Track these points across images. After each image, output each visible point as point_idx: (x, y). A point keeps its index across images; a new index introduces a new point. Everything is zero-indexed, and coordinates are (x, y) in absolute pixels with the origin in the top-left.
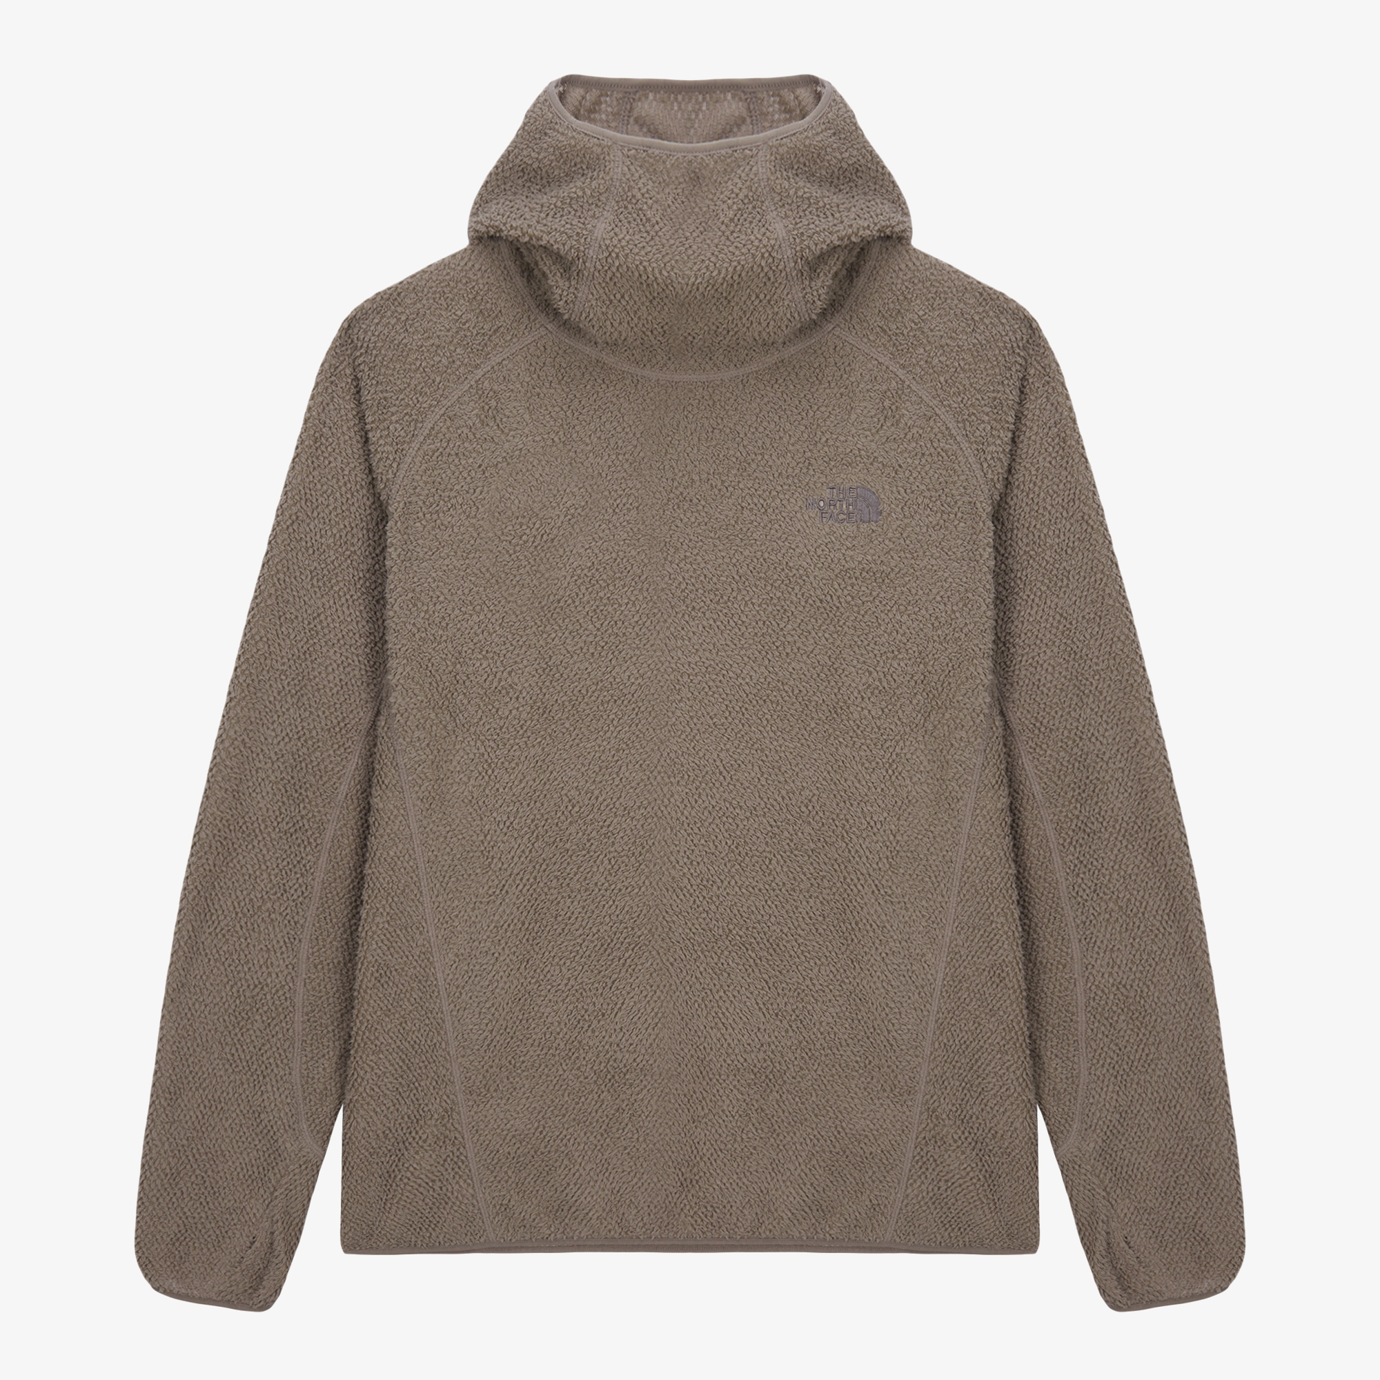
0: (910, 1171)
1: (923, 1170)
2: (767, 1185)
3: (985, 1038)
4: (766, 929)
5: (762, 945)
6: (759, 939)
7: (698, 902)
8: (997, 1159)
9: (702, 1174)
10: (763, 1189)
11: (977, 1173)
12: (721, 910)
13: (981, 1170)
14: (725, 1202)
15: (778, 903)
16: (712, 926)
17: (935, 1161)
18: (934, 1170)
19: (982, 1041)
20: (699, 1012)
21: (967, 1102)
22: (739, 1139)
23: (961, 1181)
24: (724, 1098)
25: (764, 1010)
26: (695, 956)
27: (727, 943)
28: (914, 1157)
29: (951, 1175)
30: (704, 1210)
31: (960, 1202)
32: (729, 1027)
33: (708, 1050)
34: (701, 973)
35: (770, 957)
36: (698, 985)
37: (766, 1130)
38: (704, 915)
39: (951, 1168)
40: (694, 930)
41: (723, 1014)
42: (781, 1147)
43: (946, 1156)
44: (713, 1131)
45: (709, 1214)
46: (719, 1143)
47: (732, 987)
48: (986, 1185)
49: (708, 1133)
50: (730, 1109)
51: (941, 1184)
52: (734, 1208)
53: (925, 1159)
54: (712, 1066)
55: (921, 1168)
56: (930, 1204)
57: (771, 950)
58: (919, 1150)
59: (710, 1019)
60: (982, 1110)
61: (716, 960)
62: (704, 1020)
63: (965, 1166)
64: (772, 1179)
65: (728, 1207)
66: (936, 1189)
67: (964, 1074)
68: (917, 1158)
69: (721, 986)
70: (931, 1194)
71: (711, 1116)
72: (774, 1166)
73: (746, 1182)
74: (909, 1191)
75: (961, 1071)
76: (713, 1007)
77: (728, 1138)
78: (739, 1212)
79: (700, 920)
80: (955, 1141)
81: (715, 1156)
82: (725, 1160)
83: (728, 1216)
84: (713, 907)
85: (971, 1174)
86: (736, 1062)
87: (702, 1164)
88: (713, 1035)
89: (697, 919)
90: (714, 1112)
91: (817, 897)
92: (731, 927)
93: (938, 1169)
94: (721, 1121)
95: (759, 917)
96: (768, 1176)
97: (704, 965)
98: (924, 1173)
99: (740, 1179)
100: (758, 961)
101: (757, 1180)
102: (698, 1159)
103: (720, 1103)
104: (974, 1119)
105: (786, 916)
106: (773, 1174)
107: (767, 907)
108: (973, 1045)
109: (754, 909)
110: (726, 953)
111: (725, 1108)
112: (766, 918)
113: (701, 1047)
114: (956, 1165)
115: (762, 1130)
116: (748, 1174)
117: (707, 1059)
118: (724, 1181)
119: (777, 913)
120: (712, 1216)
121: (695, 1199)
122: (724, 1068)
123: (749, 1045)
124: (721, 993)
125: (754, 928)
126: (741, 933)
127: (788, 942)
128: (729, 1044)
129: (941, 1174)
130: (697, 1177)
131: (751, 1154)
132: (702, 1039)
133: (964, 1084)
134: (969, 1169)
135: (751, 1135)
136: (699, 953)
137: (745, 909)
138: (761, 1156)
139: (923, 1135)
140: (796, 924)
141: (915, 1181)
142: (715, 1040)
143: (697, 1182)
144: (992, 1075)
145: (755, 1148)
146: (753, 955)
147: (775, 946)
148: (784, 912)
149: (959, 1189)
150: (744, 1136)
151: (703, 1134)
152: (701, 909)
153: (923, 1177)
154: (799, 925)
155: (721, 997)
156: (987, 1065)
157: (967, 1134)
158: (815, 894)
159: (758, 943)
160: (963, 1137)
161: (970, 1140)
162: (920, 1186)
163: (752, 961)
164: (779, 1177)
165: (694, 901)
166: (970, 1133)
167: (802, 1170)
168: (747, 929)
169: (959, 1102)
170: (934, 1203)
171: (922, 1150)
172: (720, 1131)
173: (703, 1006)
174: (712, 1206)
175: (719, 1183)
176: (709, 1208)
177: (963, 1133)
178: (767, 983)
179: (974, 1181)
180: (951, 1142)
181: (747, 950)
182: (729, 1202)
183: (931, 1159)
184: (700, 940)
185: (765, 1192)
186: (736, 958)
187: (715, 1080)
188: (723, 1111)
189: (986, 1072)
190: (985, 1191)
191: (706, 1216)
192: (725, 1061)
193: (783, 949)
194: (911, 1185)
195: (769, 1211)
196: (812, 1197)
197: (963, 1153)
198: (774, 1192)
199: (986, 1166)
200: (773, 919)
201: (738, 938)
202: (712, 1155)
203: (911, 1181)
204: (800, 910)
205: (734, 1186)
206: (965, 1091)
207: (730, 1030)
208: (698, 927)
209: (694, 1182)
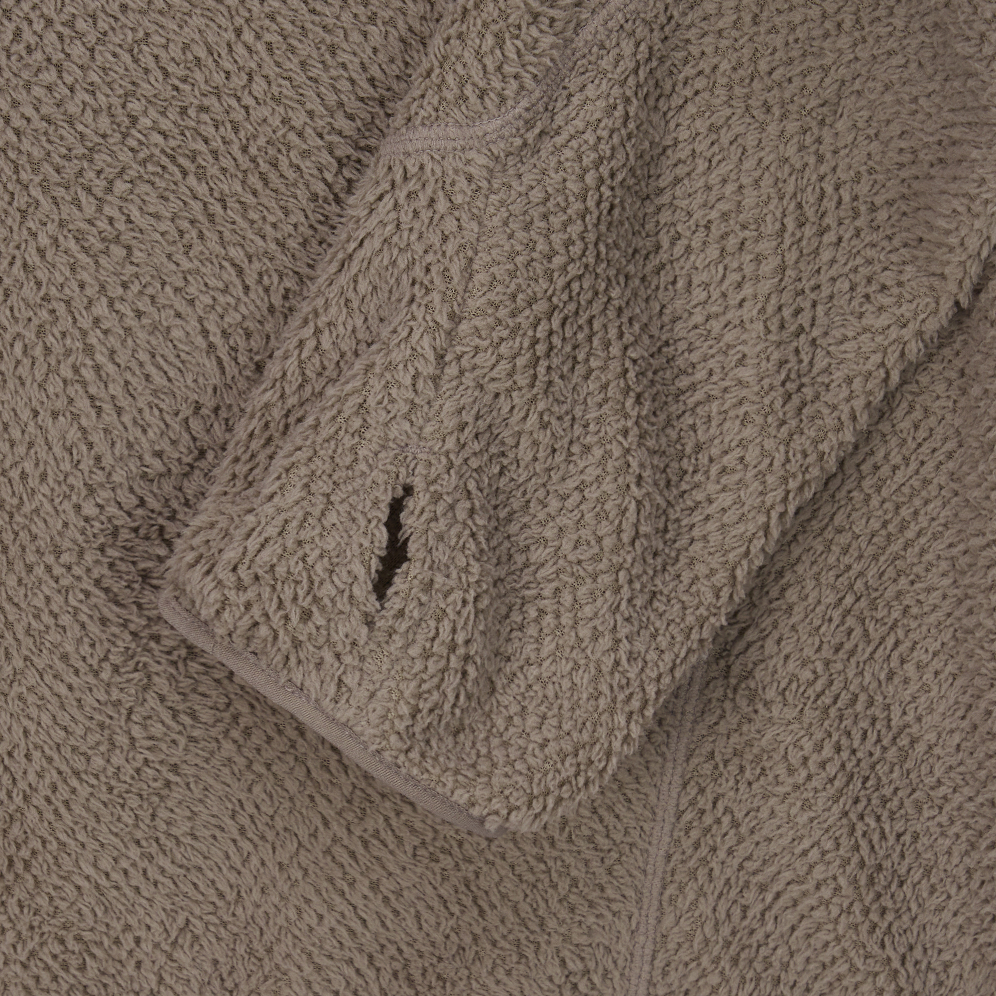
0: (669, 857)
1: (704, 851)
2: (232, 877)
3: (940, 456)
4: (239, 115)
5: (227, 162)
6: (217, 144)
7: (28, 36)
8: (899, 826)
9: (36, 844)
10: (223, 887)
11: (834, 869)
12: (103, 57)
13: (846, 862)
14: (118, 926)
15: (275, 38)
16: (73, 108)
17: (735, 824)
18: (730, 852)
19: (930, 465)
20: (23, 371)
21: (852, 653)
22: (122, 740)
23: (795, 891)
24: (66, 619)
25: (223, 352)
26: (21, 201)
27: (125, 156)
28: (679, 815)
29: (773, 869)
30: (57, 949)
31: (799, 959)
32: (107, 407)
33: (33, 482)
34: (41, 252)
35: (250, 199)
36: (29, 291)
37: (206, 716)
38: (49, 76)
39: (774, 847)
40: (17, 122)
41: (97, 368)
42: (258, 768)
43: (764, 814)
44: (46, 719)
45: (74, 962)
46: (67, 752)
47: (135, 288)
48: (857, 908)
49: (32, 728)
50: (85, 649)
51: (750, 896)
52: (147, 947)
53: (708, 820)
54: (38, 528)
55: (697, 846)
56: (725, 963)
57: (254, 180)
58: (692, 791)
59: (54, 386)
60: (891, 676)
61: (90, 209)
62: (34, 391)
63: (806, 844)
64: (245, 861)
65: (128, 941)
66: (737, 912)
67: (857, 568)
68: (687, 817)
69: (103, 288)
70: (726, 931)
71: (32, 678)
72: (246, 822)
73: (170, 868)
74: (668, 921)
75: (846, 560)
76: (68, 353)
77: (92, 739)
78: (162, 959)
79: (38, 91)
80: (791, 771)
81: (64, 792)
82: (95, 804)
83: (130, 969)
84: (77, 50)
85: (819, 873)
86: (112, 510)
87: (32, 815)
88: (53, 434)
89: (28, 87)
90: (40, 663)
91: (392, 22)
92: (135, 106)
93: (742, 851)
94: (63, 690)
95: (219, 78)
96: (232, 851)
97: (51, 228)
98: (704, 861)
99: (151, 858)
100: (217, 208)
101: (200, 861)
102: (18, 800)
103: (54, 636)
104: (859, 707)
105: (301, 78)
106: (247, 846)
107: (240, 49)
108: (899, 478)
109: (202, 53)
110: (120, 187)
111: (69, 648)
112: (238, 81)
113: (15, 474)
114: (785, 841)
115: (193, 715)
116: (169, 844)
117: (27, 508)
118: (105, 864)
119: (270, 69)
120: (83, 968)
121: (27, 917)
122: (73, 532)
123: (159, 454)
124: (101, 308)
125: (203, 109)
126: (165, 124)
127: (305, 154)
128: (98, 459)
129: (751, 866)
130: (25, 853)
131: (168, 784)
132: (21, 450)
133: (849, 600)
134: (814, 854)
135: (157, 729)
136: (36, 192)
137: (175, 51)
138: (197, 792)
139: (707, 748)
140: (331, 99)
141: (681, 889)
142: (57, 450)
143: (27, 865)
144: (944, 565)
145: (175, 769)
146: (202, 189)
147: (264, 167)
148: (293, 65)
149: (791, 917)
150: (137, 731)
151: (18, 731)
152: (38, 56)
153: (702, 873)
154: (341, 104)
155: (97, 321)
156: (935, 537)
157: (827, 751)
158: (386, 14)
159: (215, 153)
160: (815, 758)
161: (831, 769)
162: (695, 903)
163: (197, 206)
164: (265, 851)
165: (18, 34)
166: (838, 749)
167: (335, 840)
168: (184, 111)
169: (827, 652)
170: (735, 961)
171: (702, 791)
172: (65, 719)
173: (38, 351)
174: (78, 939)
175: (89, 870)
176: (71, 944)
177: (819, 748)
178: (240, 272)
179: (826, 892)
180: (781, 770)
181: (185, 173)
182: (128, 928)
183: (726, 820)
184: (37, 153)
185: (231, 896)
186: (152, 198)
187: (40, 570)
188: (65, 657)
189: (929, 557)
190: (856, 927)
191: (65, 967)
192: (78, 508)
193: (291, 174)
194: (672, 900)
195: (251, 952)
196: (374, 924)
197: (806, 805)
198: (256, 895)
199: (865, 850)
200: (259, 86)
201: (158, 138)
202: (54, 788)
203: (671, 890)
204: (343, 57)
205: (137, 879)
206: (850, 621)
207: (109, 415)
208: (29, 111)
209: (19, 866)
